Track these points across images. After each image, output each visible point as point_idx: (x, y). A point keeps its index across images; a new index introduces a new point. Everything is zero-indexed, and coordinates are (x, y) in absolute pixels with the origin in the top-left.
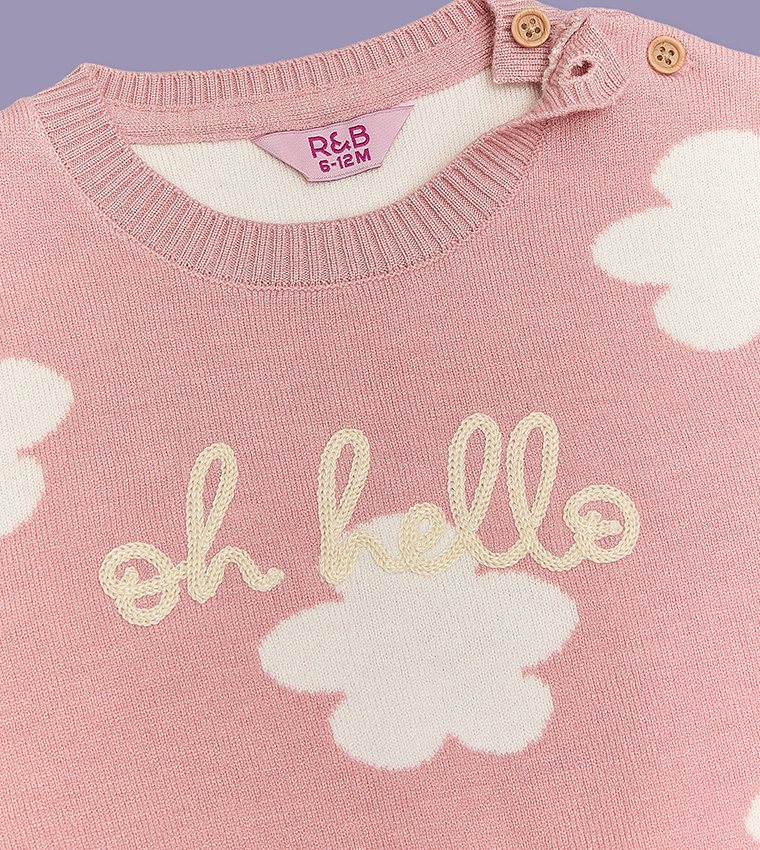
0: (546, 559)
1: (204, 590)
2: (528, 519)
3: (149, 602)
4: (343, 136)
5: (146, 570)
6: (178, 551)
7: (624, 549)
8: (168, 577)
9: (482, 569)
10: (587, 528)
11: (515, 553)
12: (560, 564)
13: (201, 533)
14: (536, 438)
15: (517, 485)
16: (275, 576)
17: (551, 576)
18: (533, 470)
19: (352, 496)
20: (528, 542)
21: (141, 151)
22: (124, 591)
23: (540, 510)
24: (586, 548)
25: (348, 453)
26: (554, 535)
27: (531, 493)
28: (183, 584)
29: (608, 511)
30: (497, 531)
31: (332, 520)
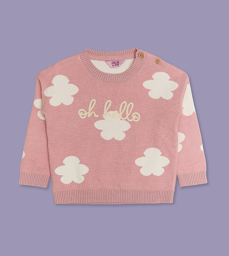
0: (129, 120)
1: (89, 116)
2: (128, 115)
3: (83, 116)
4: (116, 62)
5: (83, 112)
6: (87, 111)
7: (138, 120)
8: (86, 114)
9: (121, 119)
10: (134, 117)
11: (125, 118)
12: (130, 121)
13: (90, 109)
14: (131, 105)
15: (127, 110)
16: (98, 116)
17: (129, 122)
18: (130, 109)
19: (108, 108)
20: (127, 117)
21: (92, 60)
22: (80, 114)
23: (129, 114)
24: (133, 119)
25: (109, 103)
26: (130, 117)
27: (129, 112)
28: (87, 115)
29: (137, 116)
30: (124, 116)
31: (105, 110)
